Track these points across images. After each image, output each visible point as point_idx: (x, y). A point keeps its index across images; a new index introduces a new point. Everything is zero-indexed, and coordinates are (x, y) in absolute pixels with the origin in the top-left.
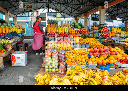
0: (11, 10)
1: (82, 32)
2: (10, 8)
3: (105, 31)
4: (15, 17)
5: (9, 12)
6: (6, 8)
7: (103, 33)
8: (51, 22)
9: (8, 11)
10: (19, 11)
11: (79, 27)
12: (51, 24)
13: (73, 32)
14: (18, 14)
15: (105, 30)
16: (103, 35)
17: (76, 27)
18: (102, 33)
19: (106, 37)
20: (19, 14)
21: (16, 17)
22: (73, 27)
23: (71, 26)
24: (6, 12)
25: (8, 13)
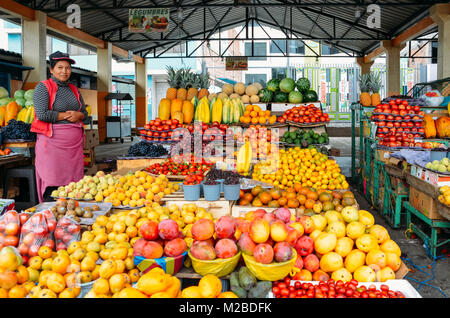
0: (116, 37)
1: (294, 117)
2: (115, 30)
3: (395, 113)
4: (140, 60)
5: (110, 45)
6: (103, 33)
7: (386, 122)
8: (180, 78)
9: (106, 41)
10: (150, 39)
11: (295, 96)
12: (178, 88)
13: (255, 120)
14: (150, 49)
15: (399, 110)
16: (385, 130)
17: (279, 96)
18: (382, 124)
19: (390, 141)
20: (154, 48)
21: (144, 58)
22: (268, 96)
23: (261, 95)
24: (102, 45)
25: (106, 47)
